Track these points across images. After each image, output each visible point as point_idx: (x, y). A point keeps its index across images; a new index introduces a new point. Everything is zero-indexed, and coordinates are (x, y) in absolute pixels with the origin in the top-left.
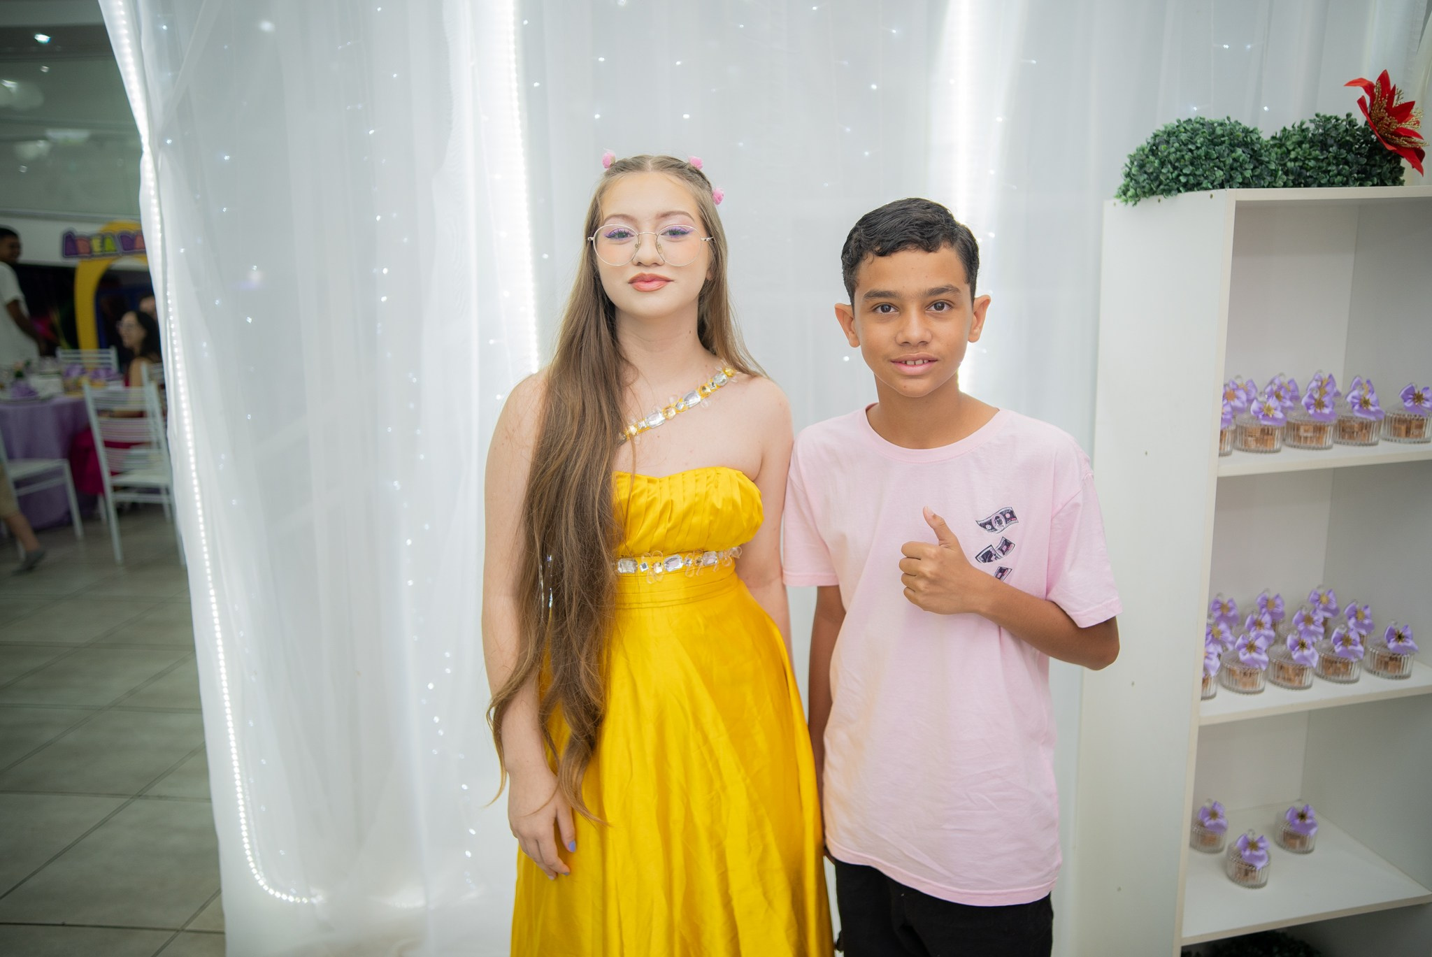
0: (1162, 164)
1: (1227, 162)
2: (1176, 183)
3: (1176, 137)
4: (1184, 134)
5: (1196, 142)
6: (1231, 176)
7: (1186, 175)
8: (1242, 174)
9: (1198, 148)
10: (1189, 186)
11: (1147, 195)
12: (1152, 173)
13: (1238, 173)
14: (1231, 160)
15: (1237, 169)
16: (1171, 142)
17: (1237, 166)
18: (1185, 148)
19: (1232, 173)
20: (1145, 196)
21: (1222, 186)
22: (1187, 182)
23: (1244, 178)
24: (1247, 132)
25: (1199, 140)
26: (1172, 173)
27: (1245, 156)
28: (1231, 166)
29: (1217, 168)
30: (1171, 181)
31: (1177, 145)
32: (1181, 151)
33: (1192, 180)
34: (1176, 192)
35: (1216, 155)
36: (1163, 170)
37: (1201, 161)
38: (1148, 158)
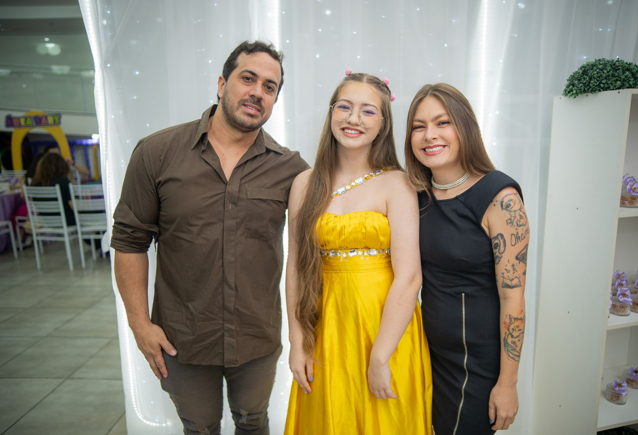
0: (590, 79)
1: (622, 78)
2: (598, 87)
3: (596, 67)
4: (601, 66)
5: (607, 69)
6: (623, 84)
7: (603, 84)
8: (628, 83)
9: (608, 72)
10: (604, 89)
12: (585, 83)
13: (626, 83)
14: (624, 77)
15: (626, 81)
16: (594, 69)
17: (626, 80)
18: (602, 72)
19: (624, 82)
20: (581, 93)
21: (619, 88)
22: (604, 87)
23: (629, 84)
24: (630, 64)
25: (609, 68)
26: (596, 83)
27: (630, 75)
28: (624, 79)
29: (617, 80)
30: (596, 86)
31: (598, 70)
32: (600, 73)
33: (606, 86)
34: (598, 91)
35: (617, 75)
36: (591, 82)
37: (610, 77)
38: (582, 76)
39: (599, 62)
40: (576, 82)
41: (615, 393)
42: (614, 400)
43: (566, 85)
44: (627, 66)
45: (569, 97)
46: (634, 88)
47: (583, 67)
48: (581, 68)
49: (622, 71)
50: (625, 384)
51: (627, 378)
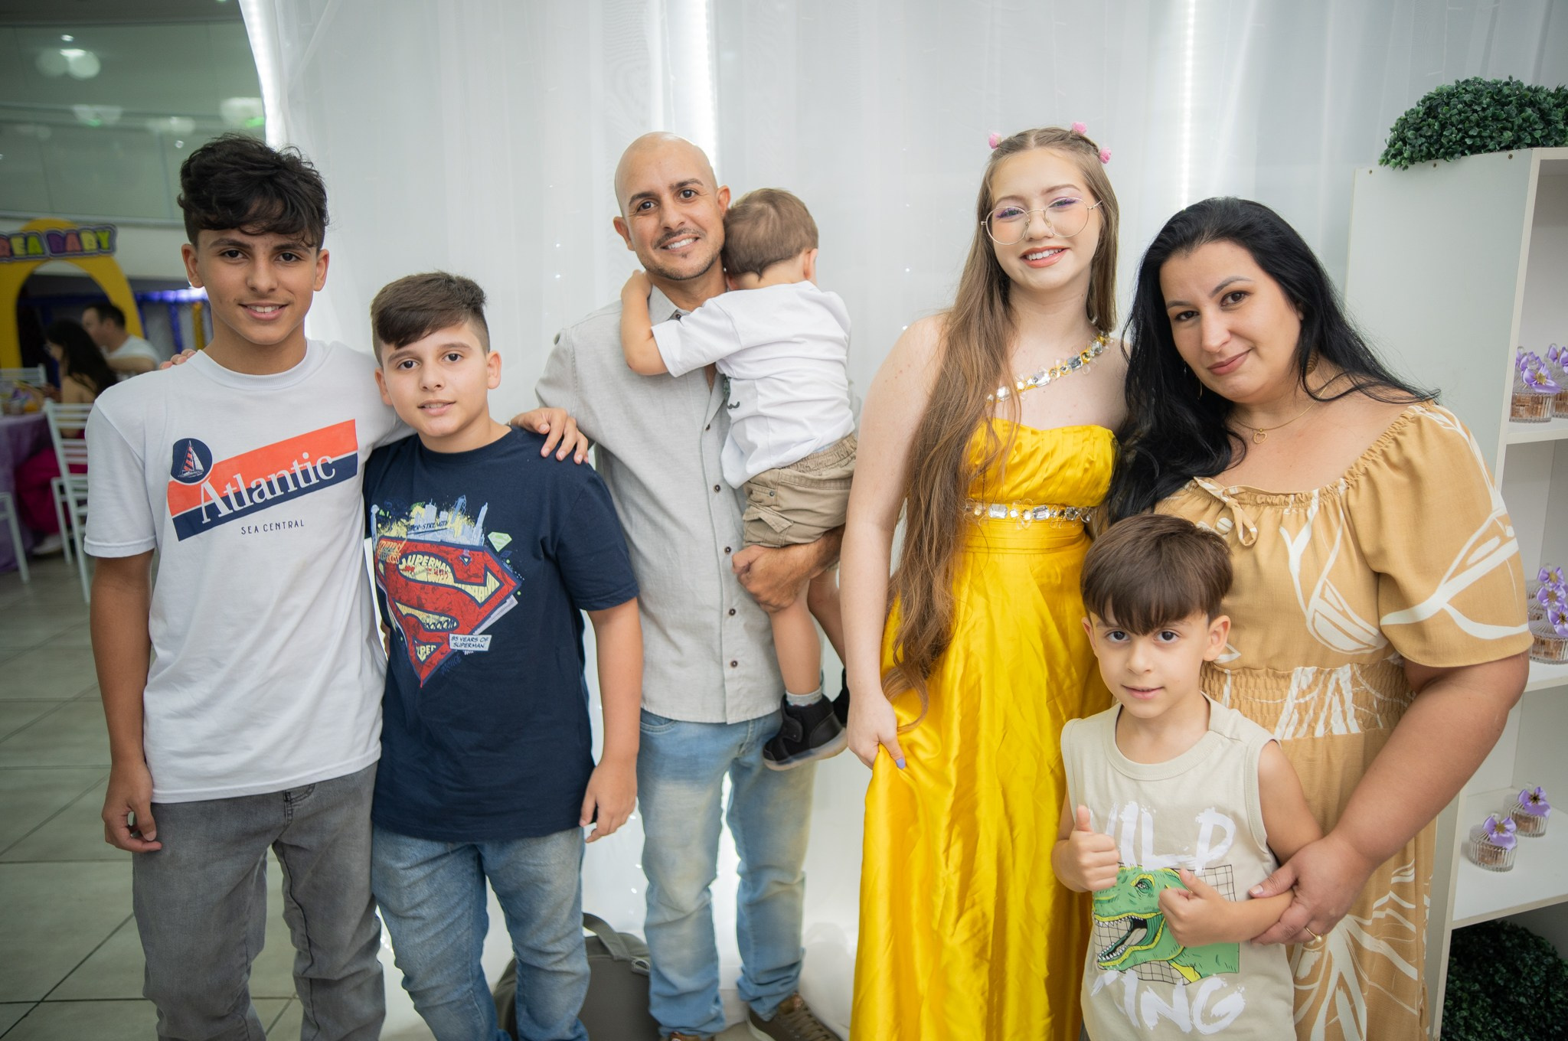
0: (1443, 127)
1: (1516, 123)
2: (1460, 146)
3: (1457, 97)
4: (1465, 95)
5: (1481, 103)
6: (1519, 137)
7: (1472, 137)
8: (1530, 134)
9: (1484, 109)
10: (1474, 149)
11: (1423, 160)
12: (1431, 137)
13: (1526, 134)
14: (1521, 121)
15: (1525, 130)
16: (1452, 103)
17: (1527, 126)
18: (1469, 109)
19: (1521, 133)
20: (1421, 160)
21: (1508, 148)
22: (1472, 144)
23: (1533, 138)
24: (1536, 91)
25: (1485, 101)
26: (1456, 136)
27: (1535, 116)
28: (1520, 126)
29: (1505, 129)
30: (1454, 144)
31: (1460, 106)
32: (1465, 112)
33: (1478, 142)
34: (1460, 155)
35: (1504, 116)
36: (1444, 133)
37: (1487, 122)
38: (1425, 120)
39: (1464, 86)
40: (1410, 134)
41: (1491, 846)
42: (1487, 863)
43: (1388, 141)
44: (1531, 94)
45: (1394, 168)
46: (1543, 146)
47: (1429, 99)
48: (1424, 102)
49: (1516, 107)
50: (1512, 826)
51: (1515, 812)
